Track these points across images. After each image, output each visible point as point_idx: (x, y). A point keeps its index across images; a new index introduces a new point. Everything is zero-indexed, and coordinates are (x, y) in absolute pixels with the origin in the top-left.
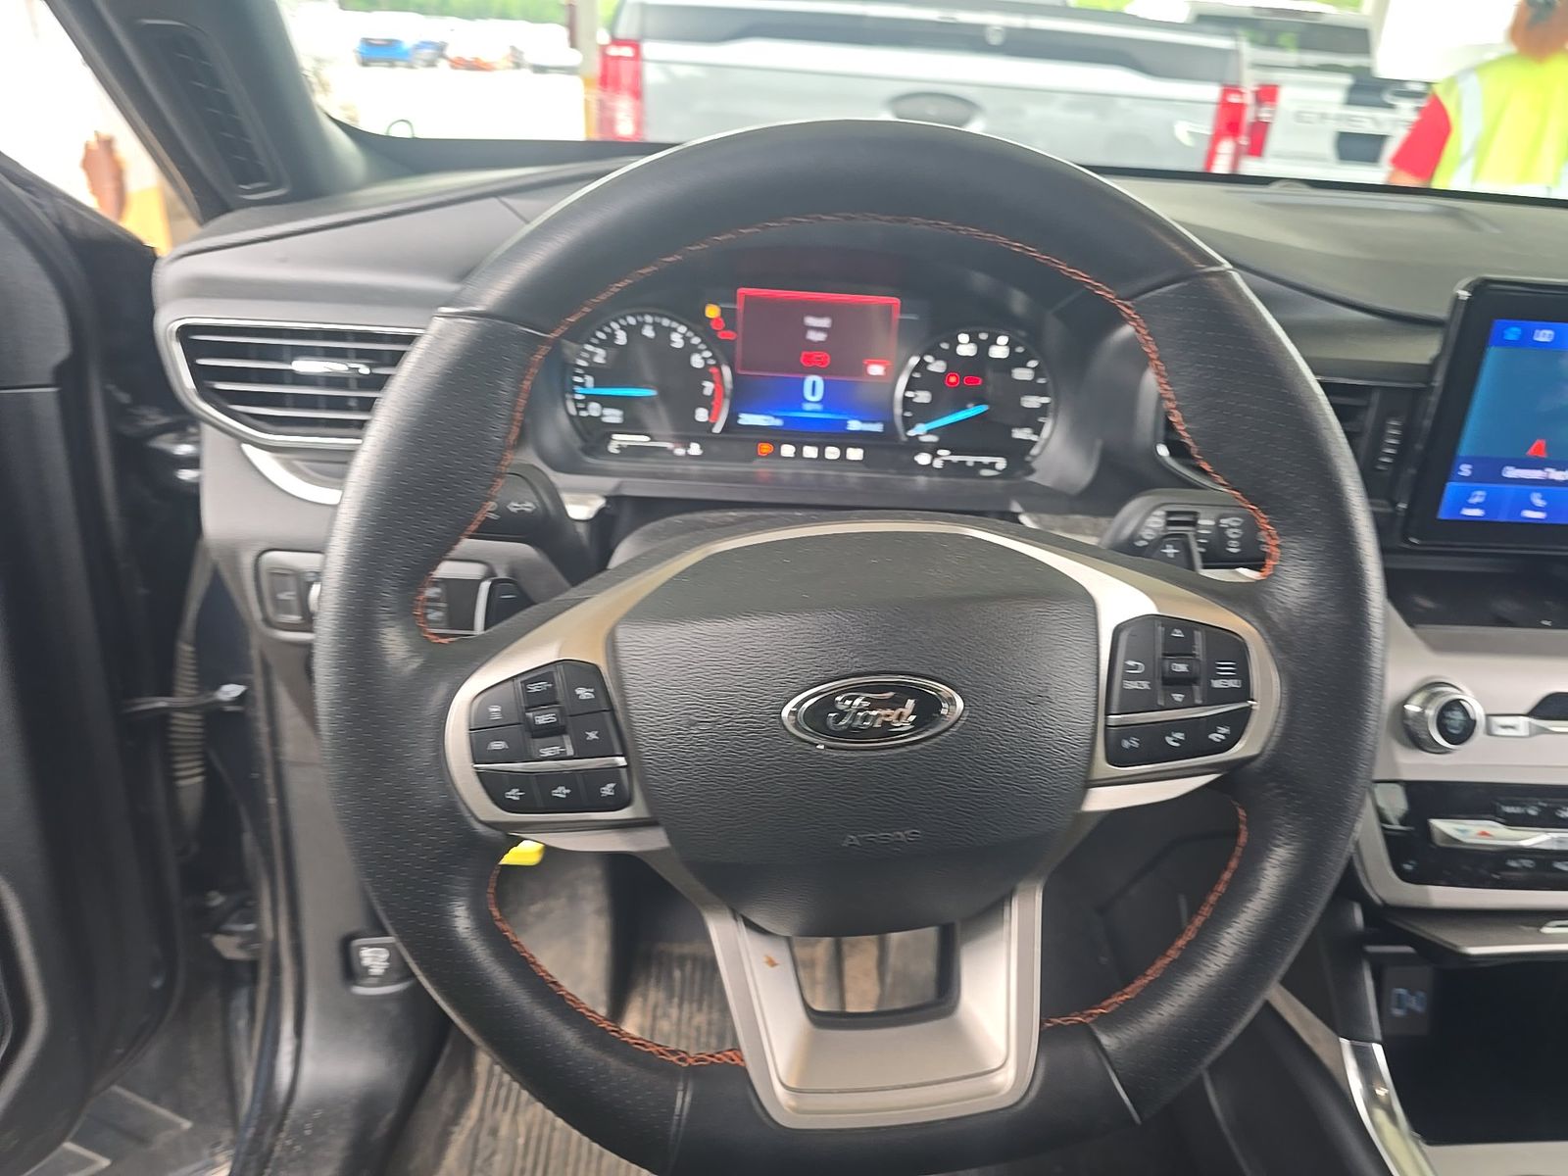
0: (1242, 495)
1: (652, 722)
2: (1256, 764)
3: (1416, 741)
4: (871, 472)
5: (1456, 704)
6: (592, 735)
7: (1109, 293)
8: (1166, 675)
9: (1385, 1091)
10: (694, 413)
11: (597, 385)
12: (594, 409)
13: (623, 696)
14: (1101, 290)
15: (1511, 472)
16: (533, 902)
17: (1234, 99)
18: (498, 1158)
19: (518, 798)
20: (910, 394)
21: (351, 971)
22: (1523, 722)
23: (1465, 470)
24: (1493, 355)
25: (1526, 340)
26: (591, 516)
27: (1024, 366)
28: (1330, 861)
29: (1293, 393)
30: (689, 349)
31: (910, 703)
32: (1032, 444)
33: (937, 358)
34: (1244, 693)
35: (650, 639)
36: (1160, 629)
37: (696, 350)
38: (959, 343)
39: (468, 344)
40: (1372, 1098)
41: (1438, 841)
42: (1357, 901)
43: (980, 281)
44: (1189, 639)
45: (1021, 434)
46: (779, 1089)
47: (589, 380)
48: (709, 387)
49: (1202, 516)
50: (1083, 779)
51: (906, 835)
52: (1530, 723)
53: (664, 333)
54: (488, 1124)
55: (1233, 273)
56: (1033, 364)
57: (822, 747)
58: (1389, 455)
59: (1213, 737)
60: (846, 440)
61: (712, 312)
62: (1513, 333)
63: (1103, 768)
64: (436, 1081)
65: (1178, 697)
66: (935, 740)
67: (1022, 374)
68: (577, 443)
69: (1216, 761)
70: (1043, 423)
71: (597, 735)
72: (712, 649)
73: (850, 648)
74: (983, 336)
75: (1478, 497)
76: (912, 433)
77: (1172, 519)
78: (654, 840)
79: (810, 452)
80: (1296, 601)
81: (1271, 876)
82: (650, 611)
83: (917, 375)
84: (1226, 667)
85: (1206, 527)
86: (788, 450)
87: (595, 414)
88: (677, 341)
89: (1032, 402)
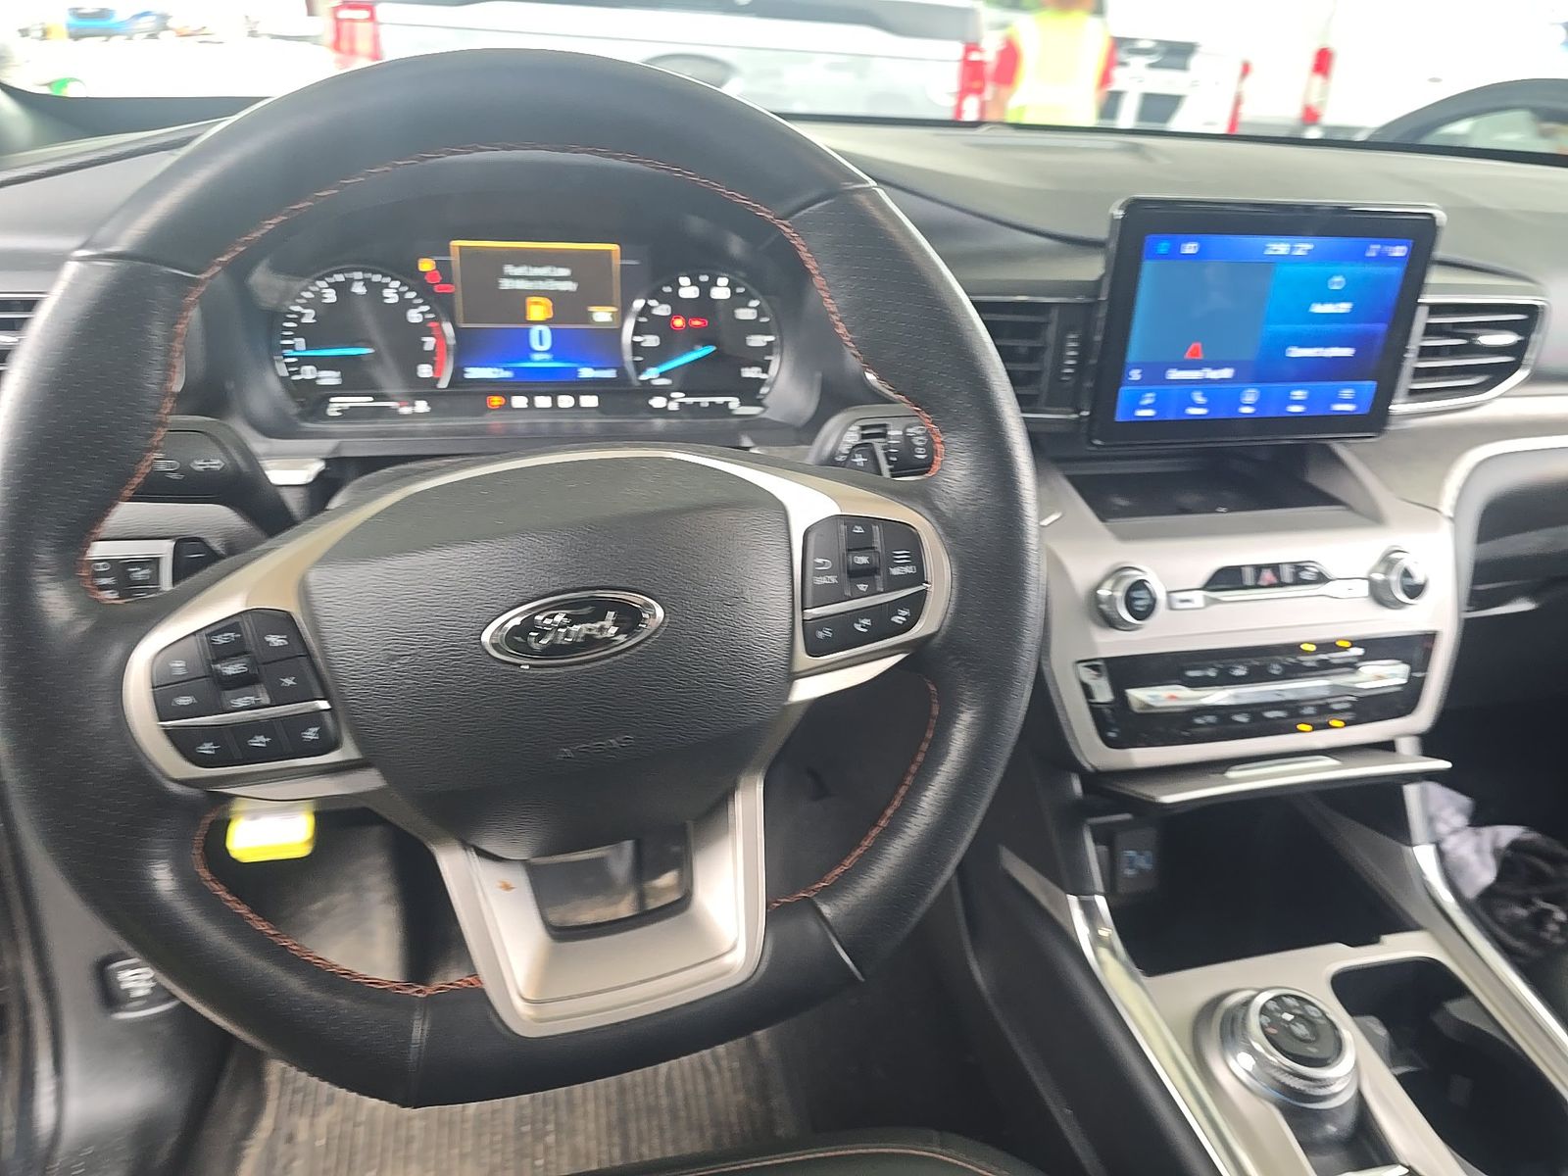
0: (906, 398)
1: (351, 662)
2: (936, 641)
3: (1111, 622)
4: (607, 418)
5: (1140, 585)
6: (289, 682)
7: (768, 213)
8: (851, 569)
9: (1108, 931)
10: (416, 370)
11: (308, 347)
12: (308, 372)
13: (321, 640)
14: (762, 211)
15: (1174, 374)
16: (314, 899)
17: (974, 57)
18: (297, 1164)
19: (213, 752)
20: (637, 339)
21: (111, 997)
22: (1199, 597)
23: (1135, 375)
24: (1148, 268)
25: (1175, 254)
26: (310, 480)
27: (746, 306)
28: (1006, 719)
29: (938, 299)
30: (405, 305)
31: (611, 615)
32: (761, 382)
33: (661, 303)
34: (919, 578)
35: (341, 580)
36: (843, 527)
37: (412, 305)
38: (680, 286)
39: (103, 287)
40: (1097, 941)
41: (1136, 707)
42: (1075, 772)
43: (696, 225)
44: (869, 534)
45: (750, 373)
46: (519, 1004)
47: (300, 342)
48: (430, 343)
49: (892, 428)
50: (787, 672)
51: (619, 742)
52: (1205, 597)
53: (376, 290)
54: (284, 1132)
55: (878, 190)
56: (754, 303)
57: (528, 667)
58: (1070, 366)
59: (896, 619)
60: (579, 388)
61: (426, 265)
62: (1163, 247)
63: (803, 660)
64: (221, 1099)
65: (862, 587)
66: (638, 648)
67: (745, 314)
68: (293, 409)
69: (898, 642)
70: (770, 361)
71: (294, 681)
72: (406, 583)
73: (546, 568)
74: (704, 278)
75: (1149, 399)
76: (644, 377)
77: (866, 432)
78: (368, 781)
79: (543, 402)
80: (959, 490)
81: (960, 739)
82: (343, 553)
83: (643, 320)
84: (901, 555)
85: (895, 437)
86: (519, 402)
87: (309, 377)
88: (391, 296)
89: (757, 341)
